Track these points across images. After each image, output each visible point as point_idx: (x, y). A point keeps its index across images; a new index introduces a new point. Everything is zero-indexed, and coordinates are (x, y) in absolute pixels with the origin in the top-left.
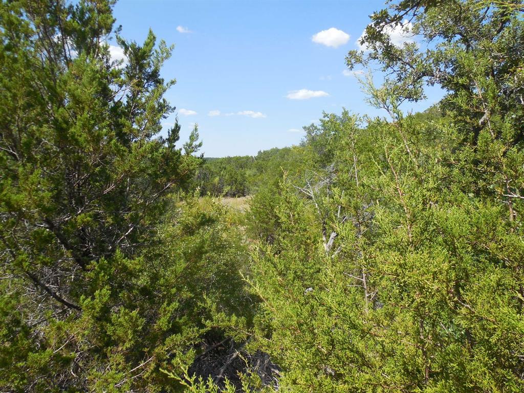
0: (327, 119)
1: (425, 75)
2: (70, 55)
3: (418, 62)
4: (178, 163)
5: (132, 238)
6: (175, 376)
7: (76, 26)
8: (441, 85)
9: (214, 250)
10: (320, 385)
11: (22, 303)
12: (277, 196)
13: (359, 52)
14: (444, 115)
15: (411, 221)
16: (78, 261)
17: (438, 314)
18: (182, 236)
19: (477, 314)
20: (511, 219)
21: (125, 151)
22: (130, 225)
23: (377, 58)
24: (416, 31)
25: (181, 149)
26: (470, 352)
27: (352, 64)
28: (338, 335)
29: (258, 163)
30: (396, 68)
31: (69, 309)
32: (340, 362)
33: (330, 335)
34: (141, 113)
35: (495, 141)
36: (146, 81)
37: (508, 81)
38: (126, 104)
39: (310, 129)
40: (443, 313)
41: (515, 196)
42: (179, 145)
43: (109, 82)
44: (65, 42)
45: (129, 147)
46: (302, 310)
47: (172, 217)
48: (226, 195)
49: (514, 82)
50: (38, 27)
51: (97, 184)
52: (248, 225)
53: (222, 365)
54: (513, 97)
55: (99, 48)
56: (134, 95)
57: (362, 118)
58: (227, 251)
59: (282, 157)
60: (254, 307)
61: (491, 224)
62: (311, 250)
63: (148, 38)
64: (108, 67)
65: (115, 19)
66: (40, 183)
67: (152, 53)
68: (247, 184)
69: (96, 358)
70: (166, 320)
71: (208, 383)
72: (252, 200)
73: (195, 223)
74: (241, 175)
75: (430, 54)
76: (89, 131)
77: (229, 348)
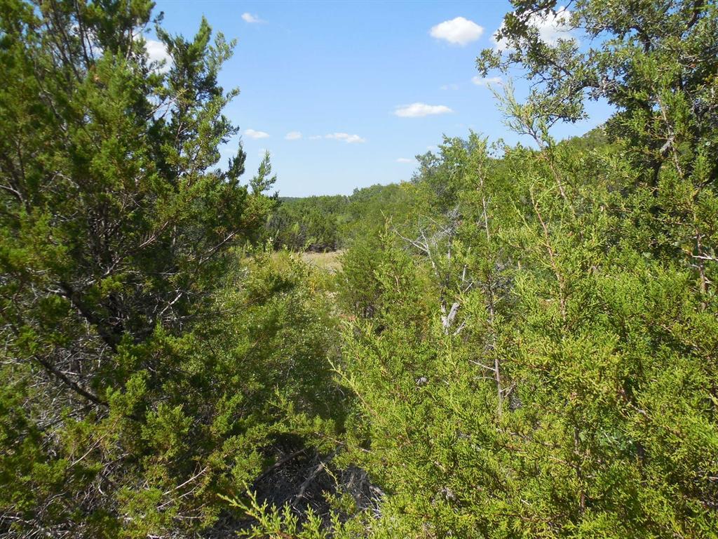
0: (448, 145)
1: (587, 86)
2: (91, 54)
3: (578, 67)
4: (243, 206)
5: (180, 308)
6: (239, 504)
7: (100, 14)
8: (608, 100)
9: (293, 324)
10: (437, 515)
11: (31, 397)
12: (379, 250)
13: (496, 51)
14: (610, 141)
15: (565, 293)
16: (106, 339)
17: (599, 421)
18: (249, 305)
19: (656, 423)
20: (703, 291)
21: (170, 190)
22: (177, 291)
23: (521, 60)
24: (575, 23)
25: (247, 186)
26: (641, 471)
27: (485, 69)
28: (462, 447)
29: (354, 205)
30: (546, 75)
31: (95, 405)
32: (464, 484)
33: (451, 448)
34: (192, 137)
35: (683, 181)
36: (197, 91)
37: (701, 94)
38: (171, 122)
39: (425, 159)
40: (606, 420)
41: (709, 258)
42: (244, 180)
43: (147, 91)
44: (85, 35)
45: (175, 184)
46: (413, 413)
47: (235, 279)
48: (309, 249)
49: (710, 96)
50: (46, 15)
51: (132, 234)
52: (340, 290)
53: (302, 480)
54: (707, 118)
55: (132, 44)
56: (181, 111)
57: (496, 144)
58: (311, 327)
59: (387, 197)
60: (347, 402)
61: (675, 297)
62: (426, 325)
63: (201, 30)
64: (145, 71)
65: (155, 4)
66: (52, 234)
67: (205, 51)
68: (338, 234)
69: (132, 471)
70: (225, 419)
71: (283, 514)
72: (345, 256)
73: (266, 288)
74: (331, 221)
75: (593, 55)
76: (120, 161)
77: (313, 457)
